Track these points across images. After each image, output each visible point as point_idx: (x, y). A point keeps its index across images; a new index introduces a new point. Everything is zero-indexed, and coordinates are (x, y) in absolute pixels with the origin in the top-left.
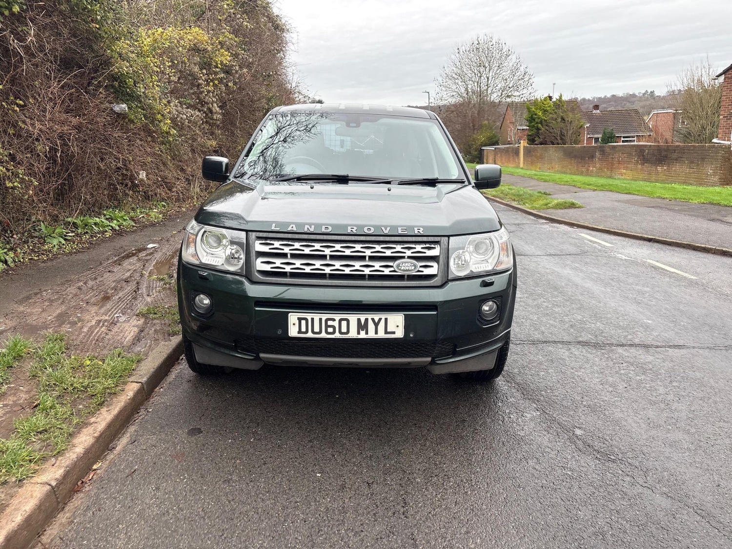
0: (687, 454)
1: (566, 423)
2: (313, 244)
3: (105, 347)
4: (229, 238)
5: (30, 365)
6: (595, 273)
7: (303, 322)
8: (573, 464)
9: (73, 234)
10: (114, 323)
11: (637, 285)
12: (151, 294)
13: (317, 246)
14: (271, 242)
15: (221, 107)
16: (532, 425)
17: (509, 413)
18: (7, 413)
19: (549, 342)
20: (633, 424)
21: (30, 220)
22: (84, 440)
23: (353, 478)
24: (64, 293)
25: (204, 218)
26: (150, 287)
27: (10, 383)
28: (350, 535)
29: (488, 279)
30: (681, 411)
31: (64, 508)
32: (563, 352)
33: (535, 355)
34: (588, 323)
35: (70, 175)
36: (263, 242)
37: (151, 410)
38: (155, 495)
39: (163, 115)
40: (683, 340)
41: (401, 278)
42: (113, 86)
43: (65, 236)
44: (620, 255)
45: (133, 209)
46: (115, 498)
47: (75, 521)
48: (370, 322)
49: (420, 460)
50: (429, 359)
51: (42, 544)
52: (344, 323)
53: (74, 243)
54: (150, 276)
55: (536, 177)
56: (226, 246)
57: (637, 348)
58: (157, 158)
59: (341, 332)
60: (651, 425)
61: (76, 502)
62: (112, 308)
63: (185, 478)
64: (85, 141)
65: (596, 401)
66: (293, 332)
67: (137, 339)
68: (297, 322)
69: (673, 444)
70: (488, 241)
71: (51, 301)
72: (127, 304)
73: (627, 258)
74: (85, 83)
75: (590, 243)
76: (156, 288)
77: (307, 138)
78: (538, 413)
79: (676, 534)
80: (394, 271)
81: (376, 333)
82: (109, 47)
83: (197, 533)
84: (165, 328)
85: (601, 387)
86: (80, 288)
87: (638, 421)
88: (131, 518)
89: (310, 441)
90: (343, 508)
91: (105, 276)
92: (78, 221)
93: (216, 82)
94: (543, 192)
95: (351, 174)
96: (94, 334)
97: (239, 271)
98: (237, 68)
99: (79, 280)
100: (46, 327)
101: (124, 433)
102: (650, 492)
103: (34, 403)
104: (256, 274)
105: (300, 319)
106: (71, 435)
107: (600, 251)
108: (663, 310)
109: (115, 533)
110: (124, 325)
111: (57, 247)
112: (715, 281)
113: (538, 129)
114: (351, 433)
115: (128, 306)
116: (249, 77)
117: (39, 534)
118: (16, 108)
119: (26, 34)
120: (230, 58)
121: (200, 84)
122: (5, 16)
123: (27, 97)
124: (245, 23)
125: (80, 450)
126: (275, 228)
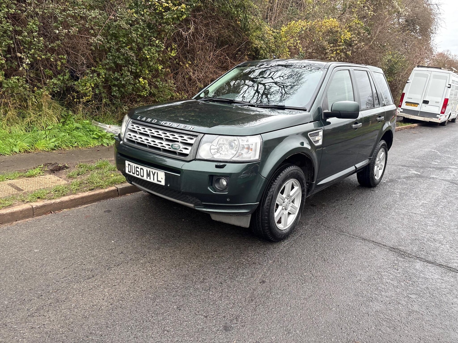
13: (147, 129)
23: (121, 248)
31: (34, 217)
36: (132, 124)
37: (111, 200)
38: (59, 224)
41: (175, 153)
48: (151, 172)
50: (193, 205)
51: (12, 223)
52: (142, 170)
59: (141, 175)
61: (40, 217)
63: (75, 223)
80: (170, 148)
81: (154, 180)
93: (338, 51)
105: (129, 165)
106: (65, 195)
116: (366, 48)
117: (16, 221)
118: (187, 65)
119: (190, 29)
120: (353, 36)
121: (327, 53)
122: (180, 21)
123: (194, 60)
124: (370, 13)
125: (58, 200)
126: (138, 118)
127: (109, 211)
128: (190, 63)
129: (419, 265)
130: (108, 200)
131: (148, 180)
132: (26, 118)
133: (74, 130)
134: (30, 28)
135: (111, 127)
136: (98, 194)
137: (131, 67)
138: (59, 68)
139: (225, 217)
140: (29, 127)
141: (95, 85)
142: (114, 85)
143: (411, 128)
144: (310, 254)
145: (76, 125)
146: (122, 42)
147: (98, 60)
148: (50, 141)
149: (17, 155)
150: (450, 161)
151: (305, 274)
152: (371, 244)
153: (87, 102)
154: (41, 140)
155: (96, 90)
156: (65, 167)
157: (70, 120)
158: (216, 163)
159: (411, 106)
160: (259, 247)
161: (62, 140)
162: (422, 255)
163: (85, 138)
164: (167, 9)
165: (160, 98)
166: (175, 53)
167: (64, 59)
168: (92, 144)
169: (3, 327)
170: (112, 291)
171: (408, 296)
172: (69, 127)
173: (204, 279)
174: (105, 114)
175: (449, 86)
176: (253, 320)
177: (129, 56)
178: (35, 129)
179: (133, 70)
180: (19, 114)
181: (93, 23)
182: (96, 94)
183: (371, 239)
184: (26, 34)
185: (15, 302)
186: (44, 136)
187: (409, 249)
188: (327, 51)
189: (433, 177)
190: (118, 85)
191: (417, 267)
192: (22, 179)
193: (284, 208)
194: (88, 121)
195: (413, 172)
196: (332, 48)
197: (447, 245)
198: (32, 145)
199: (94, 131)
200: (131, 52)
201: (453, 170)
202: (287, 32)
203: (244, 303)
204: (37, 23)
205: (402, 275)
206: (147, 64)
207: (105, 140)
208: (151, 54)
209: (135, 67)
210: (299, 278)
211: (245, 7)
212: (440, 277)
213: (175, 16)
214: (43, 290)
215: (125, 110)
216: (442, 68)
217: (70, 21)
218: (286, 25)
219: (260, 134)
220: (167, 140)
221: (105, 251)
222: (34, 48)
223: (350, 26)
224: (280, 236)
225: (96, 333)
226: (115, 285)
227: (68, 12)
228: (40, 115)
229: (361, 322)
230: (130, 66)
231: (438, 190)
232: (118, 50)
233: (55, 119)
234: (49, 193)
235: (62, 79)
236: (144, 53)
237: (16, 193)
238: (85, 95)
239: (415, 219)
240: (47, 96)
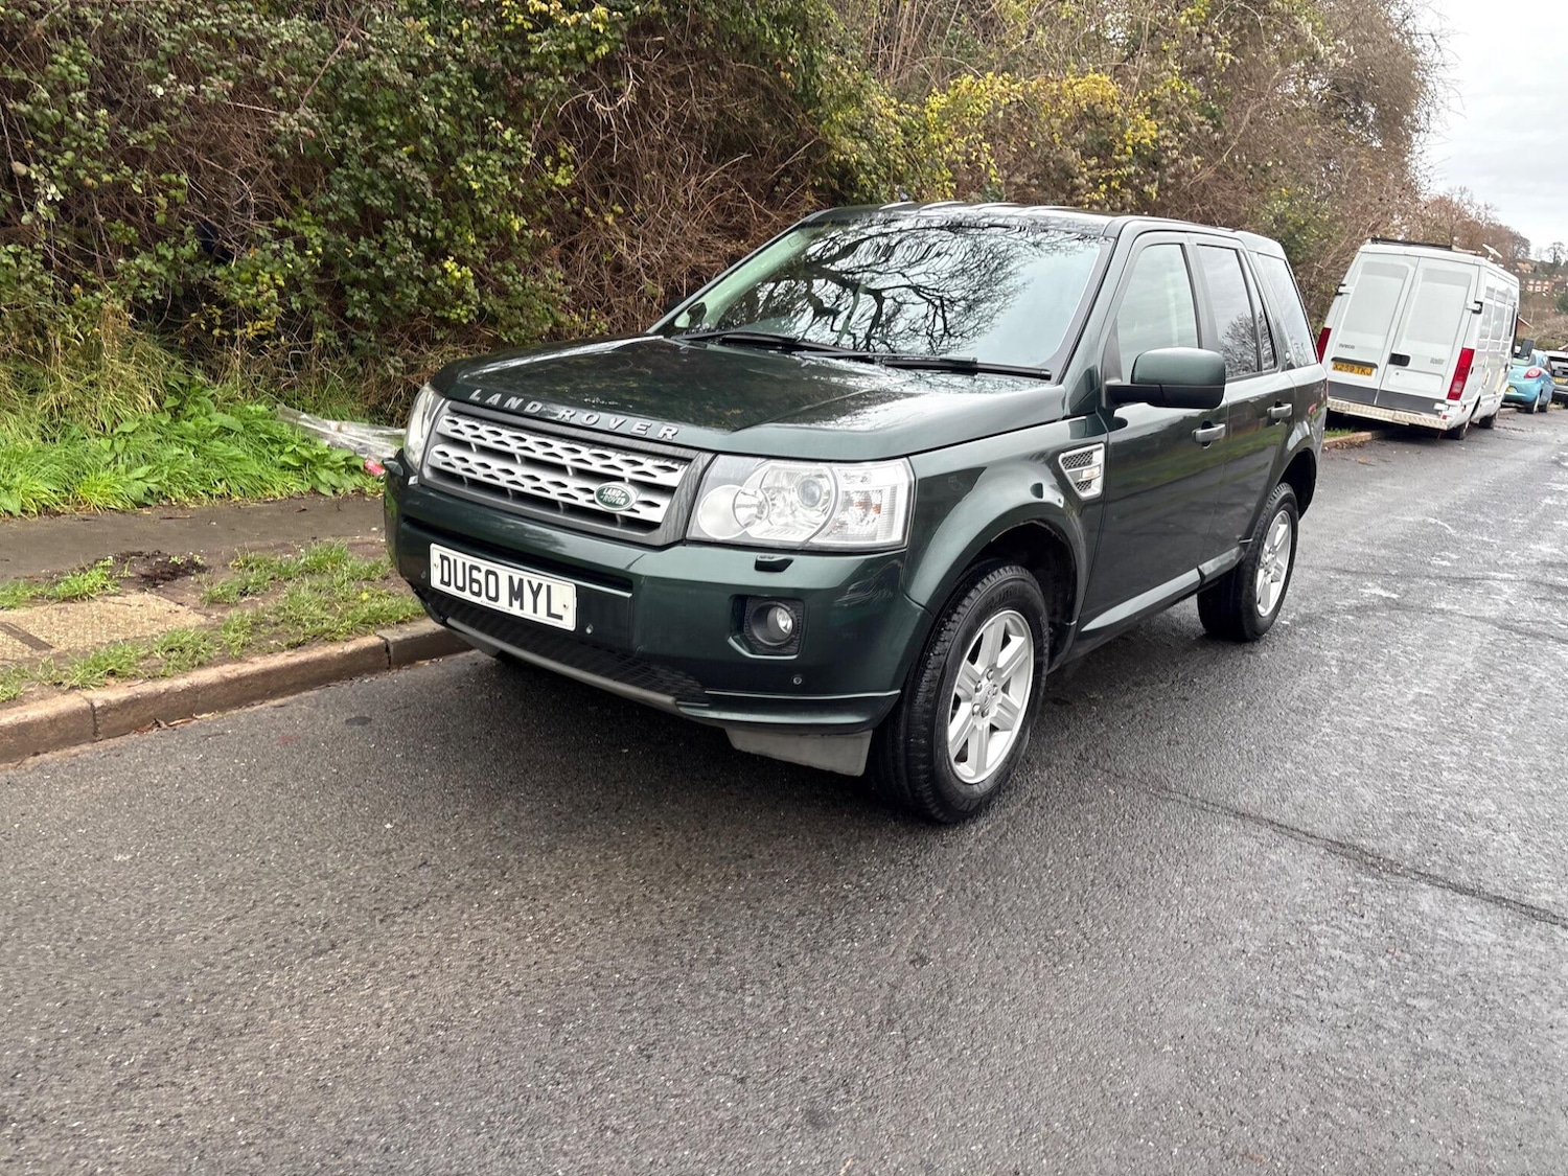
2: (503, 431)
7: (446, 563)
13: (507, 435)
22: (206, 676)
23: (421, 849)
29: (780, 558)
31: (99, 740)
36: (452, 418)
46: (152, 751)
48: (526, 585)
50: (668, 699)
51: (21, 763)
52: (492, 578)
59: (488, 597)
61: (118, 740)
68: (439, 563)
70: (825, 483)
80: (593, 502)
81: (535, 611)
89: (465, 786)
90: (335, 872)
93: (1116, 184)
98: (1177, 153)
104: (425, 471)
105: (443, 558)
106: (201, 665)
116: (1207, 174)
117: (36, 754)
118: (610, 219)
119: (619, 92)
120: (1163, 133)
121: (1075, 188)
122: (586, 62)
123: (634, 201)
124: (1220, 55)
125: (181, 683)
126: (474, 396)
127: (364, 721)
128: (620, 209)
129: (1428, 899)
130: (356, 681)
131: (515, 610)
132: (43, 394)
133: (213, 437)
134: (61, 74)
135: (344, 428)
136: (321, 662)
137: (414, 219)
138: (160, 218)
139: (780, 739)
140: (56, 425)
141: (289, 279)
142: (356, 283)
143: (1351, 445)
144: (1067, 864)
145: (220, 419)
146: (384, 133)
147: (295, 192)
148: (131, 476)
149: (15, 525)
150: (1490, 555)
151: (1057, 932)
152: (1266, 831)
153: (261, 338)
154: (97, 470)
155: (293, 299)
156: (192, 567)
157: (197, 403)
158: (758, 556)
159: (1352, 371)
160: (896, 841)
161: (172, 472)
162: (1436, 864)
163: (255, 468)
164: (543, 21)
165: (517, 329)
166: (569, 172)
167: (179, 186)
168: (279, 488)
169: (31, 1126)
170: (407, 996)
171: (1405, 1002)
172: (197, 425)
173: (718, 951)
174: (323, 382)
175: (1477, 307)
176: (902, 1088)
177: (410, 181)
178: (75, 431)
179: (423, 232)
180: (18, 378)
181: (280, 62)
182: (291, 313)
183: (1265, 814)
184: (46, 95)
185: (66, 1037)
186: (109, 458)
187: (1390, 846)
188: (1077, 181)
189: (1442, 610)
190: (367, 281)
191: (1424, 907)
192: (41, 609)
193: (977, 708)
194: (262, 408)
195: (1373, 590)
196: (1095, 173)
197: (1513, 834)
198: (66, 489)
199: (285, 441)
200: (417, 169)
201: (1505, 588)
202: (944, 114)
203: (864, 1032)
204: (84, 58)
205: (1379, 931)
206: (472, 212)
207: (324, 475)
208: (486, 177)
209: (428, 219)
210: (1040, 945)
211: (806, 24)
212: (1501, 939)
213: (572, 46)
214: (161, 996)
215: (392, 372)
216: (1454, 247)
217: (203, 52)
218: (943, 89)
219: (907, 456)
220: (581, 473)
221: (365, 857)
222: (75, 144)
223: (1154, 100)
224: (966, 805)
225: (366, 1140)
226: (413, 977)
227: (195, 23)
228: (91, 384)
229: (1262, 1092)
230: (412, 217)
231: (1462, 653)
232: (370, 159)
233: (146, 399)
234: (145, 657)
235: (170, 258)
236: (461, 172)
237: (27, 655)
238: (254, 313)
239: (1398, 746)
240: (117, 315)
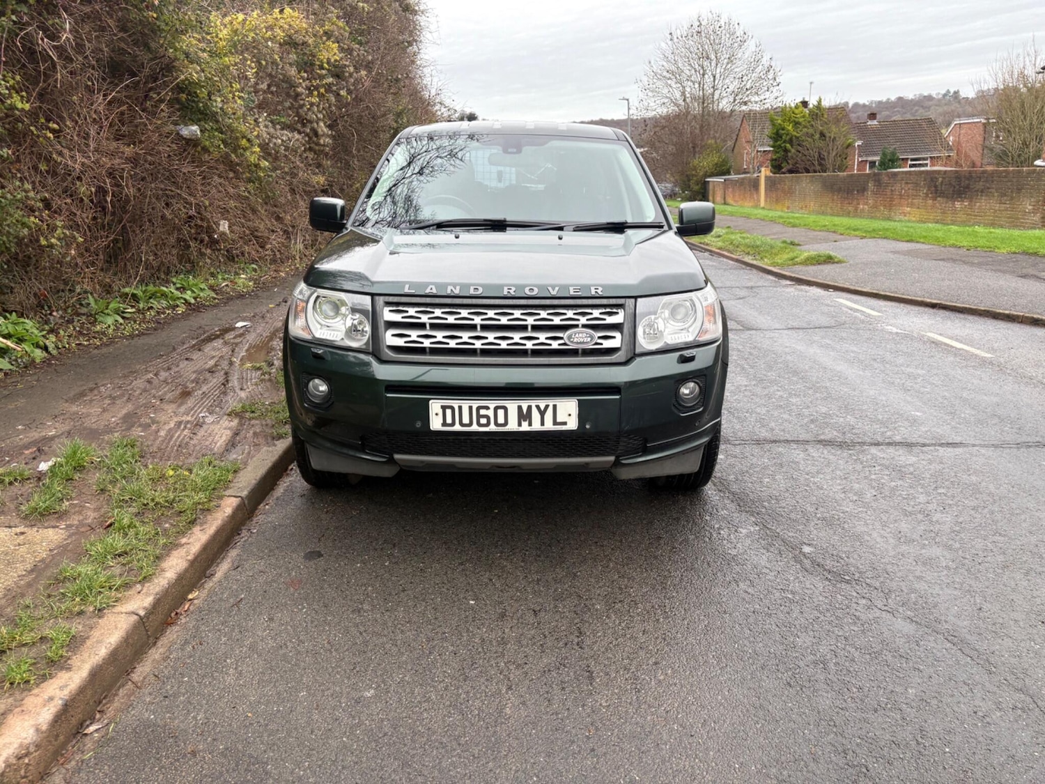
0: (945, 572)
1: (792, 540)
2: (459, 311)
3: (190, 455)
4: (350, 305)
5: (95, 477)
6: (852, 352)
8: (796, 586)
9: (134, 310)
10: (199, 425)
11: (908, 366)
12: (245, 387)
13: (464, 313)
14: (404, 309)
15: (330, 127)
16: (748, 542)
17: (719, 529)
18: (73, 534)
19: (779, 441)
20: (879, 540)
21: (74, 291)
22: (175, 564)
23: (516, 605)
24: (128, 388)
25: (316, 279)
26: (243, 378)
27: (71, 499)
28: (511, 667)
29: (687, 353)
30: (944, 523)
31: (156, 642)
32: (797, 454)
33: (759, 458)
34: (835, 417)
35: (124, 227)
36: (394, 308)
37: (255, 531)
38: (268, 626)
39: (249, 140)
40: (962, 436)
41: (574, 352)
42: (178, 100)
43: (123, 312)
44: (890, 327)
45: (212, 275)
46: (219, 630)
47: (172, 657)
48: (534, 410)
49: (601, 584)
50: (612, 458)
51: (133, 683)
53: (135, 322)
54: (243, 364)
55: (781, 220)
56: (345, 316)
57: (897, 447)
58: (243, 201)
59: (496, 424)
60: (902, 540)
61: (171, 635)
62: (195, 406)
63: (304, 607)
64: (143, 179)
65: (834, 512)
66: (436, 424)
67: (232, 444)
68: (440, 412)
69: (928, 562)
70: (688, 304)
71: (113, 398)
72: (214, 401)
73: (899, 331)
74: (141, 95)
75: (850, 311)
76: (251, 379)
77: (452, 168)
78: (757, 528)
79: (917, 663)
80: (565, 344)
81: (543, 424)
82: (172, 45)
83: (323, 667)
84: (267, 430)
85: (842, 496)
86: (149, 382)
87: (886, 535)
88: (241, 651)
89: (461, 564)
90: (503, 638)
91: (182, 365)
92: (139, 293)
93: (322, 90)
94: (789, 242)
95: (510, 217)
96: (174, 439)
97: (364, 347)
98: (352, 69)
99: (147, 372)
100: (109, 430)
101: (223, 558)
102: (889, 616)
103: (106, 522)
104: (387, 351)
105: (444, 408)
106: (158, 558)
107: (863, 322)
108: (940, 399)
109: (223, 667)
110: (212, 427)
111: (112, 327)
112: (1017, 360)
113: (786, 151)
114: (514, 554)
115: (216, 403)
116: (369, 83)
117: (129, 672)
118: (51, 134)
120: (340, 55)
121: (298, 95)
123: (63, 118)
126: (408, 290)
127: (320, 555)
128: (55, 126)
130: (244, 533)
188: (298, 89)
196: (308, 83)
221: (499, 623)
234: (104, 569)
